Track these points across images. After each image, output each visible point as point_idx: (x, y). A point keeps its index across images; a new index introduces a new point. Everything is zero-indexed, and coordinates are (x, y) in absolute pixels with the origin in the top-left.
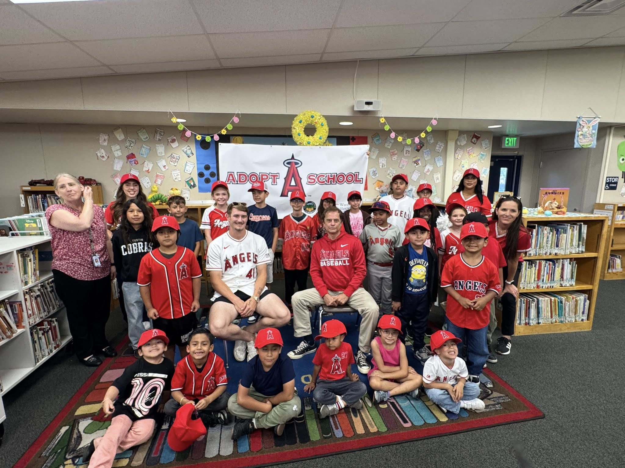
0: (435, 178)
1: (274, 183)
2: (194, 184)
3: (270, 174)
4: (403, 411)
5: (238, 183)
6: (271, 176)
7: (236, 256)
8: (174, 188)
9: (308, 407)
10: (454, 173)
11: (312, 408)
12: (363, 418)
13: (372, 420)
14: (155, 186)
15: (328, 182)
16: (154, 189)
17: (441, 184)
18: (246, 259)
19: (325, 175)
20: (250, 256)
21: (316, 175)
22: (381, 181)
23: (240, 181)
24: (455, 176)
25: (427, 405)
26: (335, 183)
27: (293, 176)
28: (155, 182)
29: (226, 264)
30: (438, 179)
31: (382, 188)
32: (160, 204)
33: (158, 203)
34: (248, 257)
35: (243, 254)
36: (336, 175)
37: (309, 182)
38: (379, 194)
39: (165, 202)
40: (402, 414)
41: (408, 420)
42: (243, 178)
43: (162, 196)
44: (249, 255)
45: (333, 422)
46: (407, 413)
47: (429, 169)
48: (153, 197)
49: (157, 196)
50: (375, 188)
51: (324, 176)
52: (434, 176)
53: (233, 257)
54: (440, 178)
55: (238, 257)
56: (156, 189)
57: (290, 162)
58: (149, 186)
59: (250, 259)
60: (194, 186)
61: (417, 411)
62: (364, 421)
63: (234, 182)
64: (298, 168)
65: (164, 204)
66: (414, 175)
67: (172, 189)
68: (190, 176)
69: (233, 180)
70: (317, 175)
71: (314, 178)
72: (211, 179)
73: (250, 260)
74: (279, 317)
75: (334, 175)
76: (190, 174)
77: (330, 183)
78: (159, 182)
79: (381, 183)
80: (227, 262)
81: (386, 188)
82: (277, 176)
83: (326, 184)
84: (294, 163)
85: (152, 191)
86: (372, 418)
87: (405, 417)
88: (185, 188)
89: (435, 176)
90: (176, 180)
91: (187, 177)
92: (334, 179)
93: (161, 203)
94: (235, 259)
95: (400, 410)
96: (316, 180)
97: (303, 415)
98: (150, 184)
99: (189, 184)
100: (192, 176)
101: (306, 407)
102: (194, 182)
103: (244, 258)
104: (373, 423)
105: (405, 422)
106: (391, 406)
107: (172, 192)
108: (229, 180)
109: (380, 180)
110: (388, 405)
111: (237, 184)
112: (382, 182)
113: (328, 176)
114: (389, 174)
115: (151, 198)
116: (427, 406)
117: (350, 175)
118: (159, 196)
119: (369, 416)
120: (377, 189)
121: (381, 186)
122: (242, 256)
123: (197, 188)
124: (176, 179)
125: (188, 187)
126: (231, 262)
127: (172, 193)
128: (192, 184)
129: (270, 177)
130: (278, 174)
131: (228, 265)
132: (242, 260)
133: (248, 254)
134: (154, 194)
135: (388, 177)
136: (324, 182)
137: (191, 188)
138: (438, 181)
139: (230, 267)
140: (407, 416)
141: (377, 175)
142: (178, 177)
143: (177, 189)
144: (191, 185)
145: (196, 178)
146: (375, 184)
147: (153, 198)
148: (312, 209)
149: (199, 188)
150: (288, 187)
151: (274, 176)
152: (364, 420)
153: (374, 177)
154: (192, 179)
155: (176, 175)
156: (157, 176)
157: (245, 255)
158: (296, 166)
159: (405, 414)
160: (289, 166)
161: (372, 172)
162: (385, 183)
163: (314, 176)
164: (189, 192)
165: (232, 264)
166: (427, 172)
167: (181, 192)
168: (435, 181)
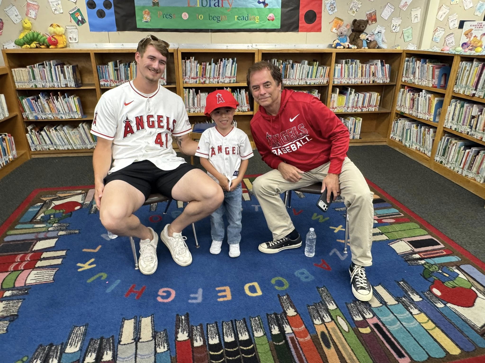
0: (413, 16)
2: (83, 19)
4: (394, 338)
8: (55, 24)
9: (259, 332)
10: (440, 8)
11: (265, 334)
12: (339, 349)
13: (351, 352)
14: (27, 21)
16: (26, 25)
17: (419, 25)
18: (156, 124)
20: (162, 121)
22: (340, 19)
24: (441, 13)
25: (426, 328)
28: (27, 15)
29: (126, 127)
30: (417, 17)
31: (341, 28)
32: (37, 47)
33: (33, 45)
34: (159, 121)
35: (152, 116)
38: (336, 37)
39: (43, 45)
40: (392, 342)
41: (403, 352)
43: (38, 35)
44: (161, 119)
45: (298, 357)
46: (401, 341)
47: (406, 2)
48: (26, 36)
49: (31, 35)
50: (332, 29)
52: (412, 12)
54: (419, 16)
56: (28, 25)
58: (19, 21)
60: (83, 22)
61: (414, 339)
62: (342, 354)
65: (43, 47)
66: (385, 11)
67: (52, 25)
68: (75, 6)
72: (106, 11)
74: (206, 198)
76: (75, 3)
78: (33, 14)
79: (340, 21)
80: (128, 124)
81: (346, 29)
85: (24, 28)
86: (352, 350)
87: (399, 347)
88: (70, 23)
89: (413, 14)
90: (56, 12)
91: (72, 7)
93: (38, 45)
94: (139, 121)
95: (390, 336)
97: (252, 346)
98: (20, 17)
99: (75, 19)
100: (78, 6)
101: (255, 333)
102: (81, 15)
103: (153, 122)
104: (355, 358)
105: (401, 355)
106: (375, 330)
107: (52, 29)
109: (339, 17)
110: (371, 328)
112: (342, 20)
114: (351, 9)
115: (23, 38)
116: (426, 330)
118: (33, 35)
119: (348, 346)
120: (334, 30)
121: (340, 27)
123: (87, 25)
124: (55, 10)
125: (74, 23)
126: (134, 125)
127: (52, 32)
128: (80, 18)
131: (129, 129)
132: (151, 124)
133: (159, 117)
134: (26, 32)
135: (350, 12)
137: (78, 24)
138: (416, 21)
139: (132, 132)
140: (401, 347)
141: (336, 10)
142: (59, 6)
143: (58, 26)
144: (79, 20)
145: (84, 10)
146: (332, 24)
147: (25, 38)
149: (91, 25)
152: (340, 352)
153: (331, 13)
154: (79, 10)
155: (55, 4)
156: (28, 5)
157: (155, 119)
159: (398, 343)
161: (329, 5)
162: (345, 23)
164: (76, 30)
165: (135, 128)
166: (404, 6)
167: (66, 30)
168: (413, 19)
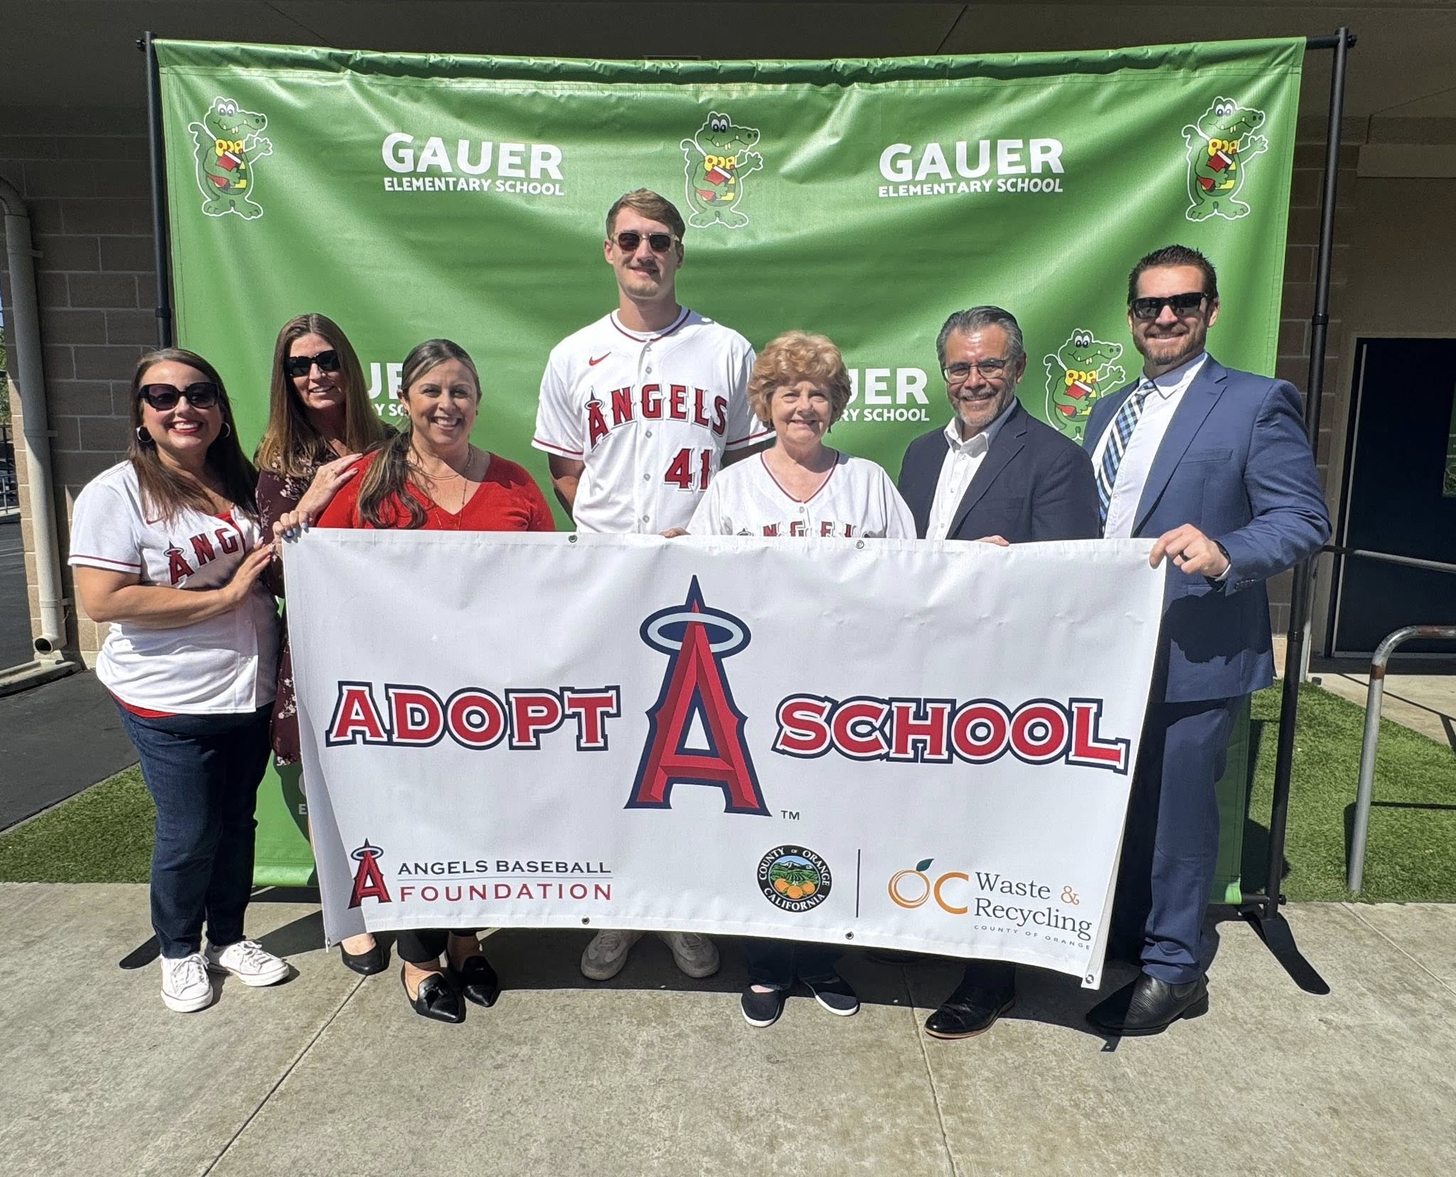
1: (592, 737)
3: (567, 694)
5: (395, 738)
6: (573, 703)
7: (627, 390)
15: (902, 748)
19: (886, 708)
21: (828, 705)
23: (404, 732)
26: (945, 755)
27: (696, 702)
36: (948, 707)
37: (788, 741)
42: (418, 717)
51: (876, 713)
53: (615, 394)
55: (636, 397)
57: (684, 624)
59: (681, 408)
63: (375, 733)
64: (725, 661)
69: (369, 721)
70: (836, 705)
71: (820, 720)
73: (682, 416)
75: (938, 713)
77: (911, 754)
82: (608, 702)
83: (886, 757)
84: (702, 634)
92: (935, 731)
96: (830, 732)
108: (346, 722)
111: (390, 742)
113: (903, 712)
117: (1039, 710)
122: (654, 396)
129: (569, 711)
130: (612, 693)
136: (876, 745)
148: (810, 887)
150: (669, 758)
151: (590, 705)
158: (715, 648)
160: (677, 646)
163: (819, 711)
